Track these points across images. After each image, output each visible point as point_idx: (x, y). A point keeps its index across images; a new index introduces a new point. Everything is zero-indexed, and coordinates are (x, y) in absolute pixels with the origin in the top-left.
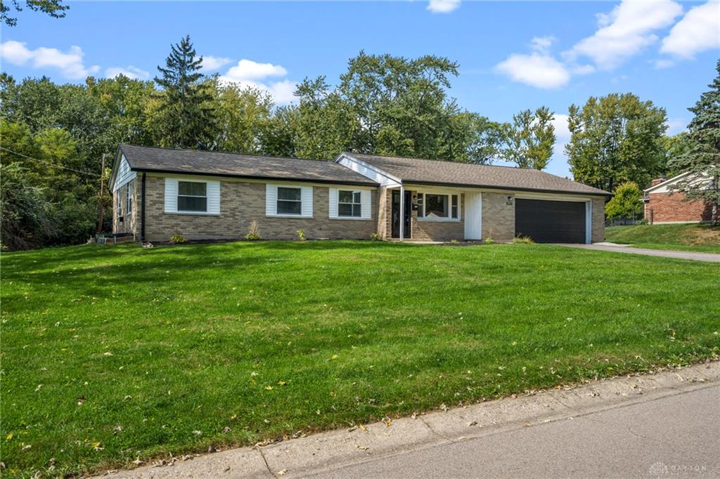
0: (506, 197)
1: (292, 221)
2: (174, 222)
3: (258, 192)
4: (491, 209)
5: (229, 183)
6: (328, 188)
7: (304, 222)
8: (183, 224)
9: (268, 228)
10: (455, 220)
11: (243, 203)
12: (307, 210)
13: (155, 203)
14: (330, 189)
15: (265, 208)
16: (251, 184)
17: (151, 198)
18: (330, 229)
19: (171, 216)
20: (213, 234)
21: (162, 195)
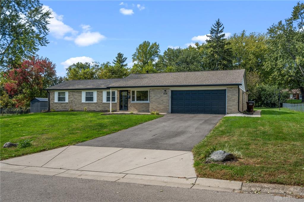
1: (89, 104)
2: (56, 105)
3: (79, 94)
5: (71, 92)
7: (93, 104)
8: (59, 106)
9: (82, 107)
11: (74, 98)
12: (95, 101)
13: (52, 99)
14: (103, 92)
15: (81, 100)
16: (77, 91)
17: (51, 98)
18: (103, 107)
19: (56, 103)
20: (66, 109)
21: (54, 97)
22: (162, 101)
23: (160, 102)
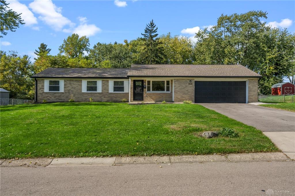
0: (189, 81)
1: (92, 94)
2: (47, 95)
3: (79, 83)
4: (179, 86)
5: (67, 80)
6: (108, 80)
7: (97, 94)
8: (50, 96)
9: (83, 97)
10: (168, 92)
11: (72, 88)
12: (99, 90)
13: (41, 89)
14: (109, 81)
15: (82, 89)
16: (76, 80)
17: (39, 87)
18: (109, 97)
19: (46, 93)
20: (61, 99)
21: (43, 86)
22: (187, 91)
23: (185, 92)
